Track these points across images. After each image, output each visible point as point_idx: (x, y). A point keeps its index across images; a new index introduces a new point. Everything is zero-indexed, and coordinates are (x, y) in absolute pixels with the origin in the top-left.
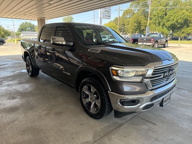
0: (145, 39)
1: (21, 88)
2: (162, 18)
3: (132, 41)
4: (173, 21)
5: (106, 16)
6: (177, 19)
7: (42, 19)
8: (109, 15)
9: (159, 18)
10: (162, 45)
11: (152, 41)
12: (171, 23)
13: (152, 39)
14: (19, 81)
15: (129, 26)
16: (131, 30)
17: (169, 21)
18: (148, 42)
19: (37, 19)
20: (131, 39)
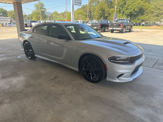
0: (115, 25)
1: (8, 85)
2: (122, 6)
3: (100, 26)
4: (131, 10)
5: (77, 3)
6: (134, 8)
7: (18, 2)
8: (80, 2)
9: (120, 7)
10: (128, 30)
11: (121, 26)
12: (130, 11)
13: (121, 25)
14: (2, 73)
15: (95, 13)
16: (97, 17)
17: (128, 9)
18: (118, 27)
19: (12, 2)
20: (99, 24)
